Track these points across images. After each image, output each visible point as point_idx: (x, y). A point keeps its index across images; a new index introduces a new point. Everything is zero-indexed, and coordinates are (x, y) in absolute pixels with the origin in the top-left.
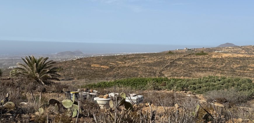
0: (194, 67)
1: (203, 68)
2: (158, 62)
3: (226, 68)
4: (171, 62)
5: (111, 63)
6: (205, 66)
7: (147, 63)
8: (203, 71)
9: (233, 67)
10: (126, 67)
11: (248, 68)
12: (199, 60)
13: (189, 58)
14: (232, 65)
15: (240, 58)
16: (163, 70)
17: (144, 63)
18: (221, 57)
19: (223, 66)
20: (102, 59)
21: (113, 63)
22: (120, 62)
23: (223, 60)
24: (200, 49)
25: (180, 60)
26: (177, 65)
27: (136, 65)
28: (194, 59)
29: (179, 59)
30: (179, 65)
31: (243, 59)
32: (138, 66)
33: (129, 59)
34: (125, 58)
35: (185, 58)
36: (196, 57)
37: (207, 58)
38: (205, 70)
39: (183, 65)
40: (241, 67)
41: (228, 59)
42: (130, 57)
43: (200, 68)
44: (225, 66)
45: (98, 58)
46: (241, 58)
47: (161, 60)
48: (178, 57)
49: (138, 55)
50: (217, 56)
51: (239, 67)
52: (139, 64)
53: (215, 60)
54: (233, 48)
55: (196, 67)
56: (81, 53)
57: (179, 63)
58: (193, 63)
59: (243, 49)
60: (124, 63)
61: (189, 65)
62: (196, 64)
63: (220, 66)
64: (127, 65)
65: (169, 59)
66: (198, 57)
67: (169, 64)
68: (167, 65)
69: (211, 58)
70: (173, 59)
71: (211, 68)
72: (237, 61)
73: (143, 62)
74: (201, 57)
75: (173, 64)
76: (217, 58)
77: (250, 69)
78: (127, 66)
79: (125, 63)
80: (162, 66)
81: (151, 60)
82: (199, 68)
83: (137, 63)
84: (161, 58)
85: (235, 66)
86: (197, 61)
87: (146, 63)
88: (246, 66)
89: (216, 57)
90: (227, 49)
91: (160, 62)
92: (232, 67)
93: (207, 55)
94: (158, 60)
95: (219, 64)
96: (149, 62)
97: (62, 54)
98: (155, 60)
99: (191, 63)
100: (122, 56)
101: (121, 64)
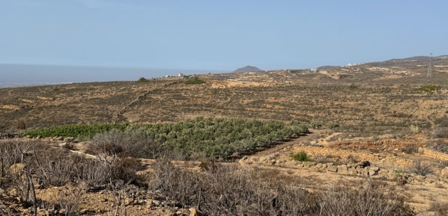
0: (180, 104)
1: (196, 105)
2: (118, 96)
3: (232, 105)
4: (141, 97)
5: (24, 100)
6: (199, 102)
7: (97, 98)
8: (195, 110)
9: (243, 102)
10: (55, 106)
11: (265, 105)
12: (189, 93)
13: (173, 88)
14: (241, 100)
15: (255, 89)
16: (125, 111)
17: (91, 99)
18: (224, 87)
19: (227, 101)
20: (12, 93)
21: (29, 99)
22: (44, 98)
23: (227, 92)
25: (157, 93)
26: (151, 102)
27: (75, 103)
28: (182, 90)
29: (156, 91)
30: (154, 102)
31: (259, 90)
32: (79, 105)
33: (63, 92)
34: (57, 90)
35: (166, 89)
36: (184, 87)
37: (204, 89)
38: (199, 108)
39: (161, 101)
40: (254, 103)
41: (236, 89)
42: (67, 88)
43: (191, 105)
44: (230, 102)
46: (255, 87)
47: (124, 92)
48: (154, 87)
49: (83, 84)
50: (220, 85)
51: (251, 103)
52: (81, 100)
53: (216, 91)
54: (256, 75)
55: (184, 105)
57: (155, 98)
58: (180, 98)
59: (271, 76)
60: (51, 99)
61: (172, 101)
62: (184, 98)
63: (222, 102)
64: (56, 103)
65: (138, 91)
66: (189, 88)
67: (137, 99)
68: (133, 101)
69: (209, 89)
70: (145, 91)
71: (209, 105)
72: (250, 93)
73: (90, 97)
74: (193, 87)
75: (144, 99)
76: (219, 89)
77: (268, 106)
78: (56, 104)
79: (54, 99)
80: (125, 104)
81: (106, 93)
82: (187, 106)
83: (77, 99)
84: (124, 89)
85: (246, 102)
86: (185, 93)
87: (95, 99)
88: (263, 102)
89: (217, 87)
91: (122, 97)
92: (241, 103)
93: (204, 84)
94: (119, 93)
95: (221, 99)
96: (101, 96)
98: (113, 94)
99: (176, 97)
100: (51, 86)
101: (46, 101)
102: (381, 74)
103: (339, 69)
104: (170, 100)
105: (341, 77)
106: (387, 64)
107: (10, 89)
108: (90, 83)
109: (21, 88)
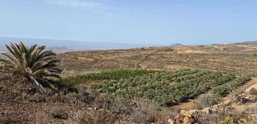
0: (165, 60)
1: (172, 61)
2: (135, 56)
3: (191, 62)
4: (146, 57)
5: (95, 57)
6: (174, 60)
7: (126, 57)
8: (172, 64)
9: (196, 61)
10: (109, 60)
11: (209, 62)
12: (168, 55)
13: (159, 53)
14: (195, 60)
15: (201, 54)
16: (140, 63)
17: (123, 57)
18: (185, 53)
19: (187, 60)
20: (87, 53)
21: (97, 56)
22: (103, 56)
23: (187, 56)
24: (159, 47)
25: (153, 55)
26: (150, 59)
27: (117, 58)
28: (164, 54)
29: (152, 54)
30: (152, 59)
31: (203, 55)
32: (119, 60)
33: (110, 53)
34: (106, 53)
35: (156, 53)
36: (165, 53)
37: (174, 54)
38: (174, 63)
39: (155, 59)
40: (202, 61)
41: (191, 54)
42: (110, 52)
43: (170, 61)
44: (189, 60)
45: (83, 53)
47: (137, 54)
48: (150, 52)
49: (116, 50)
50: (182, 52)
51: (201, 61)
52: (119, 58)
53: (181, 55)
55: (166, 61)
56: (67, 48)
57: (152, 57)
58: (164, 58)
60: (106, 56)
61: (161, 59)
62: (166, 58)
63: (185, 60)
64: (109, 58)
65: (143, 54)
66: (167, 53)
67: (144, 58)
68: (143, 59)
69: (177, 54)
70: (147, 54)
71: (179, 62)
72: (198, 57)
73: (122, 56)
74: (169, 52)
75: (147, 58)
76: (182, 54)
77: (211, 63)
78: (109, 59)
79: (107, 57)
80: (139, 60)
81: (129, 54)
82: (168, 61)
83: (117, 57)
84: (137, 53)
85: (197, 61)
86: (166, 56)
87: (125, 57)
88: (207, 61)
89: (181, 53)
90: (178, 47)
91: (137, 56)
92: (195, 61)
93: (174, 51)
94: (135, 55)
95: (184, 59)
96: (127, 56)
98: (133, 55)
99: (162, 57)
100: (103, 51)
101: (104, 57)
102: (244, 48)
103: (223, 45)
104: (159, 58)
105: (224, 49)
106: (245, 44)
107: (86, 51)
108: (119, 50)
109: (91, 51)
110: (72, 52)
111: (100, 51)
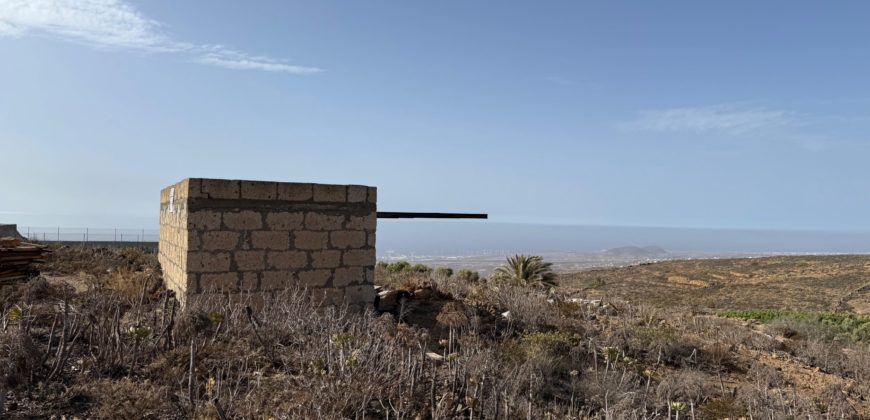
2: (841, 276)
5: (714, 276)
7: (810, 278)
10: (752, 285)
16: (851, 298)
17: (801, 279)
21: (720, 274)
22: (738, 274)
27: (778, 282)
32: (784, 286)
33: (764, 268)
34: (754, 265)
42: (769, 263)
45: (689, 264)
47: (851, 271)
49: (792, 258)
52: (787, 280)
56: (663, 251)
60: (747, 276)
64: (753, 281)
68: (865, 285)
73: (799, 276)
78: (753, 283)
79: (751, 276)
80: (851, 288)
81: (823, 271)
83: (781, 278)
84: (852, 268)
87: (806, 279)
91: (847, 278)
94: (843, 273)
96: (815, 276)
97: (617, 252)
98: (834, 273)
100: (749, 260)
101: (740, 278)
107: (697, 261)
108: (801, 257)
109: (711, 261)
110: (659, 263)
111: (741, 259)
